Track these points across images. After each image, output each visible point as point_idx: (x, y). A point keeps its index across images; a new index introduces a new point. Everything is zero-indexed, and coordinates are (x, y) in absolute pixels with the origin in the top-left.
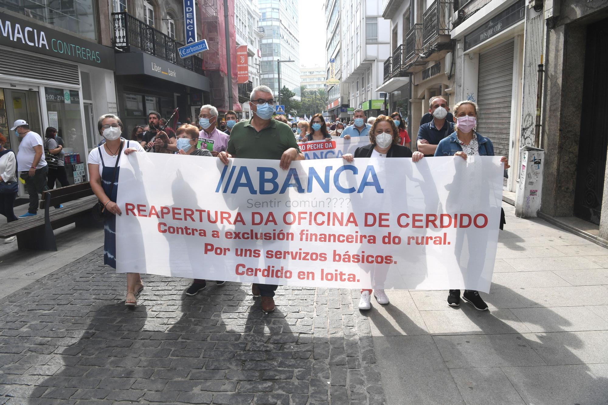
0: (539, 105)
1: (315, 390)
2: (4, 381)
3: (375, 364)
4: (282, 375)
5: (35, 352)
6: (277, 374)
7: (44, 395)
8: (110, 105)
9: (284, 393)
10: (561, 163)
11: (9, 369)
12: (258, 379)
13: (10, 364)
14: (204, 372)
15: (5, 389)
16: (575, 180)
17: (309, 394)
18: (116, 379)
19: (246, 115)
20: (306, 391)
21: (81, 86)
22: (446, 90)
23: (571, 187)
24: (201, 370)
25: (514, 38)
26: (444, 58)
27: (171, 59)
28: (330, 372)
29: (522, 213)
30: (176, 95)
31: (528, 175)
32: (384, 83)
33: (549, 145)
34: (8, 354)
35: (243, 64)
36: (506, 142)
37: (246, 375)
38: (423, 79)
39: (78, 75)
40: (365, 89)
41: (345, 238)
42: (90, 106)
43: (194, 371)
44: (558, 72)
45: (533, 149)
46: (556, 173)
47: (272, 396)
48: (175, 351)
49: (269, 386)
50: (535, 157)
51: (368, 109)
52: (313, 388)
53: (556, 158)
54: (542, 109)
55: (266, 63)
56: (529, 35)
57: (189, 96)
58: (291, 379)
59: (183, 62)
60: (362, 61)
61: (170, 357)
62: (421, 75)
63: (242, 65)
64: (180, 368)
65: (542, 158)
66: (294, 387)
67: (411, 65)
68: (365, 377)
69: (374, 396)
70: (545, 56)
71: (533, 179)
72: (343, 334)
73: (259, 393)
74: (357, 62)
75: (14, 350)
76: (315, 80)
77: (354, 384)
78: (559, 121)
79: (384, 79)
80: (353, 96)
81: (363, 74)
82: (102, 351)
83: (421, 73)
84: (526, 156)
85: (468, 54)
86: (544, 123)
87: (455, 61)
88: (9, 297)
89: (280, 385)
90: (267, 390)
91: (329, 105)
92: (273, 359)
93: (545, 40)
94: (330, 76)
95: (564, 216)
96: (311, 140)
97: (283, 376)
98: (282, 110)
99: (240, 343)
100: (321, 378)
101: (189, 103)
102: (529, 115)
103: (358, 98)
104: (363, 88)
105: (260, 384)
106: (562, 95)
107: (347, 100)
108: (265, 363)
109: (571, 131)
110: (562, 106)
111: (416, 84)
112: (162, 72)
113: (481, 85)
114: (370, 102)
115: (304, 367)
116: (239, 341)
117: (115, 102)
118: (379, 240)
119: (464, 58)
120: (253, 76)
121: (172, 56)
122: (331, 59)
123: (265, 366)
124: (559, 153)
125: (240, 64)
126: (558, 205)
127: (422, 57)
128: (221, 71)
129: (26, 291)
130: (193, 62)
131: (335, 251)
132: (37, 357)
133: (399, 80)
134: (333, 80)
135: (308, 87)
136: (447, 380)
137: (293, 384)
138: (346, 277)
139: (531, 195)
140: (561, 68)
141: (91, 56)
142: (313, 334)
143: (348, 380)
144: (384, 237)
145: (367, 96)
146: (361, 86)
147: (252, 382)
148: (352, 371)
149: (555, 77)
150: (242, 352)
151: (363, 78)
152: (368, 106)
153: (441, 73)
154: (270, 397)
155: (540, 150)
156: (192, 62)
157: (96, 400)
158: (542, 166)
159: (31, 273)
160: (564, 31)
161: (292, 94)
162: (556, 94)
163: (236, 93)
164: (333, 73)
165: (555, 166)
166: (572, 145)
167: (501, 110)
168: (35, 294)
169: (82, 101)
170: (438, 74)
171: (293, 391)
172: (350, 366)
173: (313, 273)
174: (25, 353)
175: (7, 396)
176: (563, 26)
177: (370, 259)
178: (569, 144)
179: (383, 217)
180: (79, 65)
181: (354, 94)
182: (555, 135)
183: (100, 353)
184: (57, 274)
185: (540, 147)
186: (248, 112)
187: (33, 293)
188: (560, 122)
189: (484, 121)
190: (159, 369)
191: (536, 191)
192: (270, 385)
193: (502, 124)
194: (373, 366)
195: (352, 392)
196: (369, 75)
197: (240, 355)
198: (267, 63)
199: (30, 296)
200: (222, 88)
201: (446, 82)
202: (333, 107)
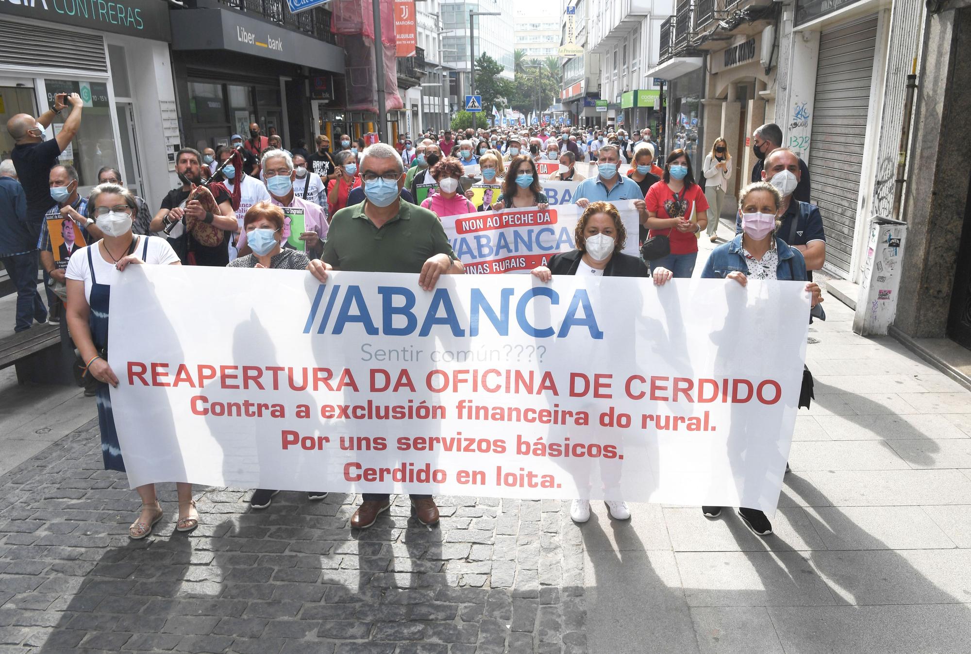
0: (904, 146)
1: (487, 638)
2: (18, 621)
3: (581, 598)
4: (439, 613)
5: (63, 572)
6: (433, 611)
7: (82, 644)
8: (164, 107)
9: (440, 642)
10: (932, 248)
11: (24, 600)
12: (403, 619)
13: (25, 592)
14: (324, 607)
15: (21, 633)
16: (953, 279)
17: (478, 644)
18: (189, 617)
19: (413, 111)
20: (473, 639)
21: (109, 74)
22: (761, 93)
23: (945, 288)
24: (318, 604)
25: (877, 13)
26: (760, 33)
27: (274, 15)
28: (512, 609)
29: (864, 328)
30: (283, 79)
31: (878, 266)
32: (660, 63)
33: (915, 216)
34: (21, 576)
35: (406, 20)
36: (853, 197)
37: (386, 612)
38: (726, 65)
39: (104, 54)
40: (628, 68)
41: (536, 416)
42: (129, 107)
43: (309, 605)
44: (938, 92)
45: (889, 222)
46: (921, 266)
47: (422, 647)
48: (279, 571)
49: (419, 631)
50: (890, 236)
51: (631, 105)
52: (484, 635)
53: (924, 241)
54: (909, 152)
55: (451, 8)
56: (899, 17)
57: (307, 81)
58: (453, 619)
59: (296, 18)
60: (623, 17)
61: (271, 581)
62: (721, 57)
63: (403, 23)
64: (287, 601)
65: (903, 237)
66: (457, 632)
67: (704, 38)
68: (564, 618)
69: (572, 648)
70: (920, 61)
71: (886, 273)
72: (539, 545)
73: (404, 642)
74: (614, 18)
75: (29, 569)
76: (542, 40)
77: (546, 629)
78: (933, 178)
79: (661, 55)
80: (608, 78)
81: (625, 39)
82: (167, 570)
83: (723, 53)
84: (877, 232)
85: (801, 32)
86: (910, 177)
87: (779, 43)
88: (12, 473)
89: (436, 630)
90: (416, 636)
91: (564, 92)
92: (428, 586)
93: (922, 32)
94: (567, 40)
95: (930, 336)
96: (509, 207)
97: (441, 615)
98: (476, 104)
99: (380, 559)
100: (498, 619)
101: (308, 94)
102: (889, 159)
103: (616, 83)
104: (624, 64)
105: (406, 627)
106: (942, 134)
107: (596, 85)
108: (415, 592)
109: (951, 196)
110: (940, 152)
111: (713, 72)
112: (257, 44)
113: (820, 88)
114: (636, 93)
115: (474, 601)
116: (379, 556)
117: (174, 99)
118: (594, 419)
119: (794, 38)
120: (428, 33)
121: (275, 9)
122: (568, 8)
123: (415, 599)
124: (930, 231)
125: (401, 19)
126: (922, 318)
127: (723, 28)
128: (366, 35)
129: (39, 463)
130: (315, 19)
131: (519, 437)
132: (66, 582)
133: (684, 62)
134: (573, 47)
135: (528, 53)
136: (683, 625)
137: (455, 628)
138: (539, 480)
139: (879, 298)
140: (944, 86)
141: (126, 17)
142: (493, 544)
143: (537, 623)
144: (603, 416)
145: (630, 81)
146: (622, 61)
147: (394, 624)
148: (545, 608)
149: (932, 101)
150: (382, 574)
151: (625, 46)
152: (632, 101)
153: (755, 59)
154: (419, 647)
155: (900, 224)
156: (312, 18)
157: (161, 651)
158: (901, 250)
159: (43, 429)
160: (953, 21)
161: (497, 69)
162: (932, 130)
163: (393, 75)
164: (571, 34)
165: (921, 253)
166: (952, 219)
167: (850, 140)
168: (53, 468)
169: (113, 100)
170: (750, 61)
171: (454, 638)
172: (543, 599)
173: (483, 474)
174: (47, 573)
175: (25, 645)
176: (953, 12)
177: (579, 450)
178: (947, 217)
179: (602, 381)
180: (105, 35)
181: (608, 75)
182: (926, 201)
183: (163, 574)
184: (87, 431)
185: (901, 217)
186: (416, 106)
187: (50, 466)
188: (935, 179)
189: (821, 154)
190: (255, 601)
191: (890, 292)
192: (421, 629)
193: (850, 163)
194: (577, 600)
195: (541, 641)
196: (635, 40)
197: (378, 579)
198: (453, 9)
199: (45, 472)
200: (367, 67)
201: (762, 77)
202: (571, 95)
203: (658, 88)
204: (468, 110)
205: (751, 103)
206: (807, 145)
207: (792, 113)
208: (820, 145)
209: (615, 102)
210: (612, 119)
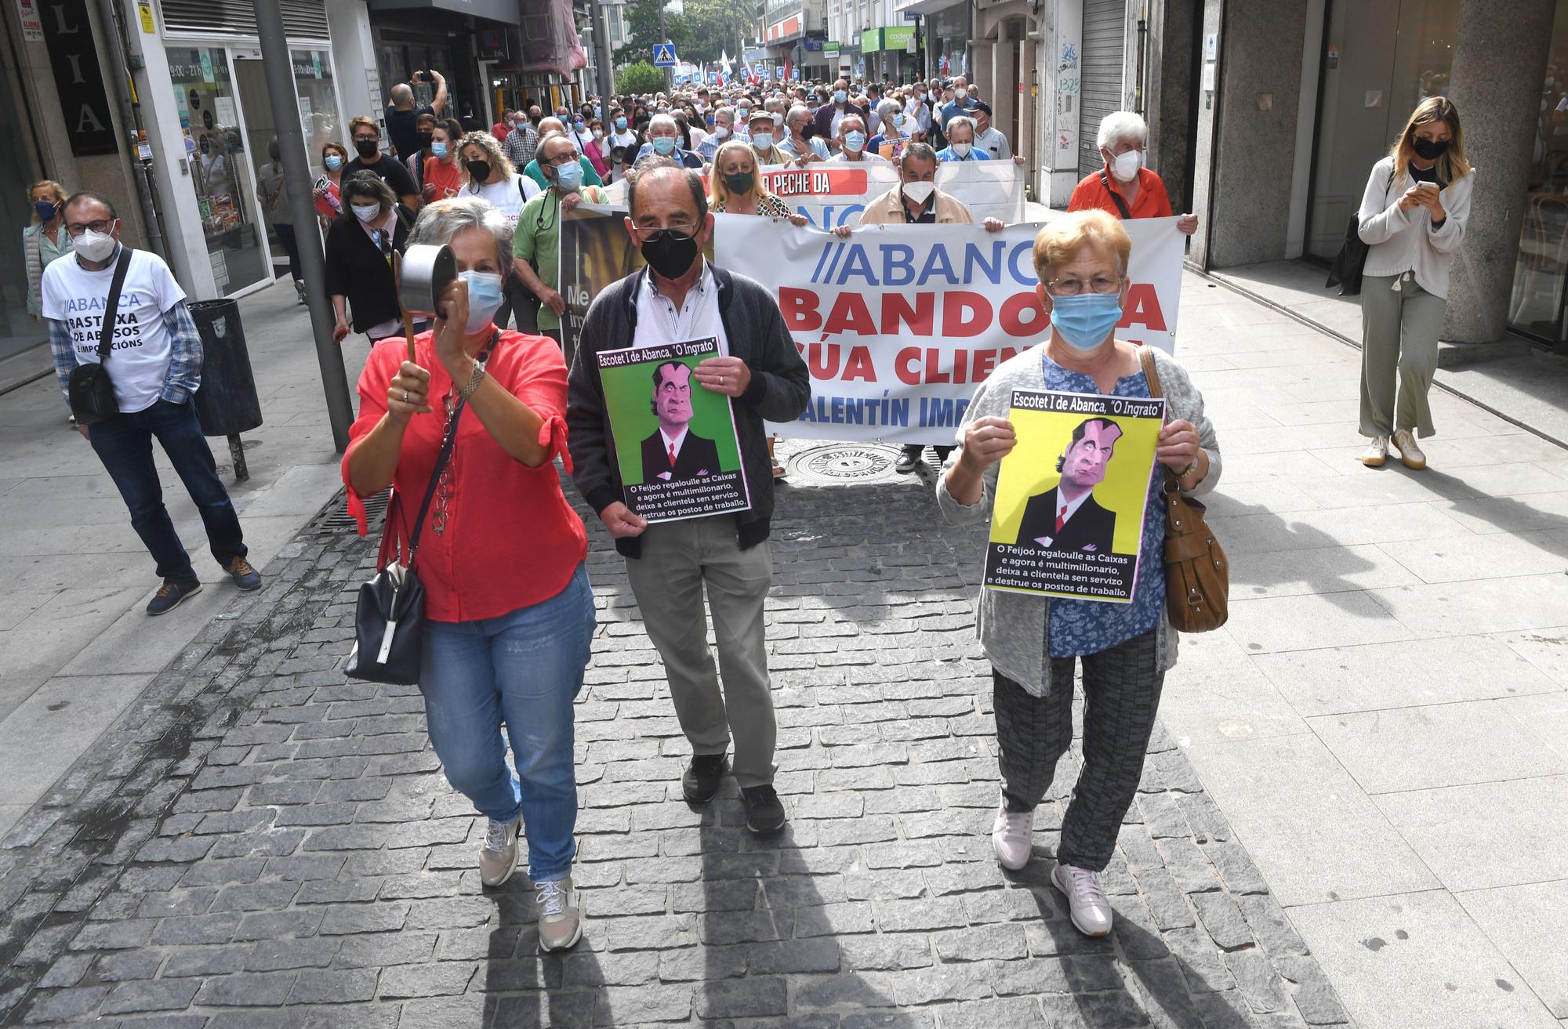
0: (1139, 81)
8: (370, 76)
21: (330, 42)
22: (1030, 34)
30: (449, 36)
39: (325, 19)
44: (1160, 35)
51: (877, 48)
53: (1157, 160)
54: (1144, 87)
57: (473, 36)
70: (1147, 9)
80: (837, 9)
86: (1146, 108)
91: (770, 30)
102: (1132, 94)
103: (850, 16)
106: (1164, 70)
107: (820, 19)
110: (1163, 85)
111: (980, 7)
113: (1087, 28)
114: (882, 31)
117: (377, 67)
124: (1161, 153)
140: (1163, 30)
145: (872, 13)
149: (1156, 43)
152: (878, 43)
162: (1157, 67)
166: (1176, 140)
178: (1171, 139)
181: (838, 5)
188: (1161, 108)
200: (546, 15)
201: (1030, 15)
202: (781, 34)
203: (913, 23)
204: (658, 65)
205: (1022, 44)
206: (1077, 87)
207: (1061, 55)
208: (1089, 87)
209: (850, 43)
210: (846, 68)
